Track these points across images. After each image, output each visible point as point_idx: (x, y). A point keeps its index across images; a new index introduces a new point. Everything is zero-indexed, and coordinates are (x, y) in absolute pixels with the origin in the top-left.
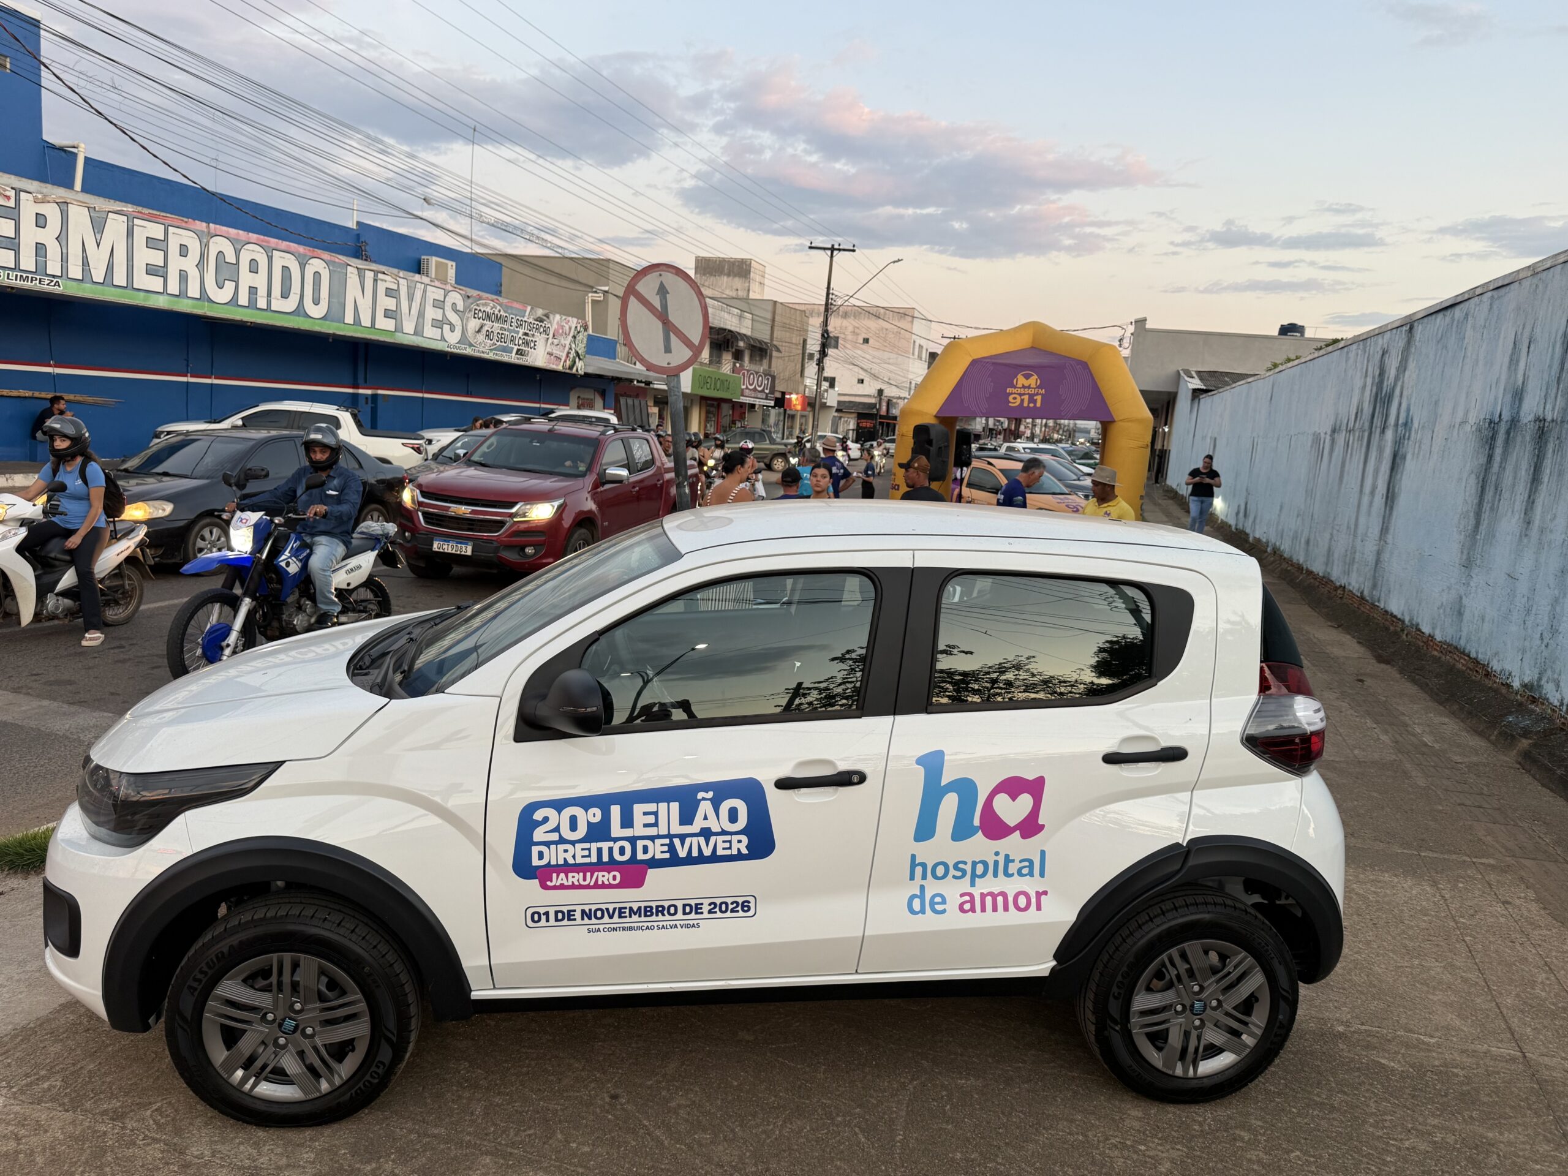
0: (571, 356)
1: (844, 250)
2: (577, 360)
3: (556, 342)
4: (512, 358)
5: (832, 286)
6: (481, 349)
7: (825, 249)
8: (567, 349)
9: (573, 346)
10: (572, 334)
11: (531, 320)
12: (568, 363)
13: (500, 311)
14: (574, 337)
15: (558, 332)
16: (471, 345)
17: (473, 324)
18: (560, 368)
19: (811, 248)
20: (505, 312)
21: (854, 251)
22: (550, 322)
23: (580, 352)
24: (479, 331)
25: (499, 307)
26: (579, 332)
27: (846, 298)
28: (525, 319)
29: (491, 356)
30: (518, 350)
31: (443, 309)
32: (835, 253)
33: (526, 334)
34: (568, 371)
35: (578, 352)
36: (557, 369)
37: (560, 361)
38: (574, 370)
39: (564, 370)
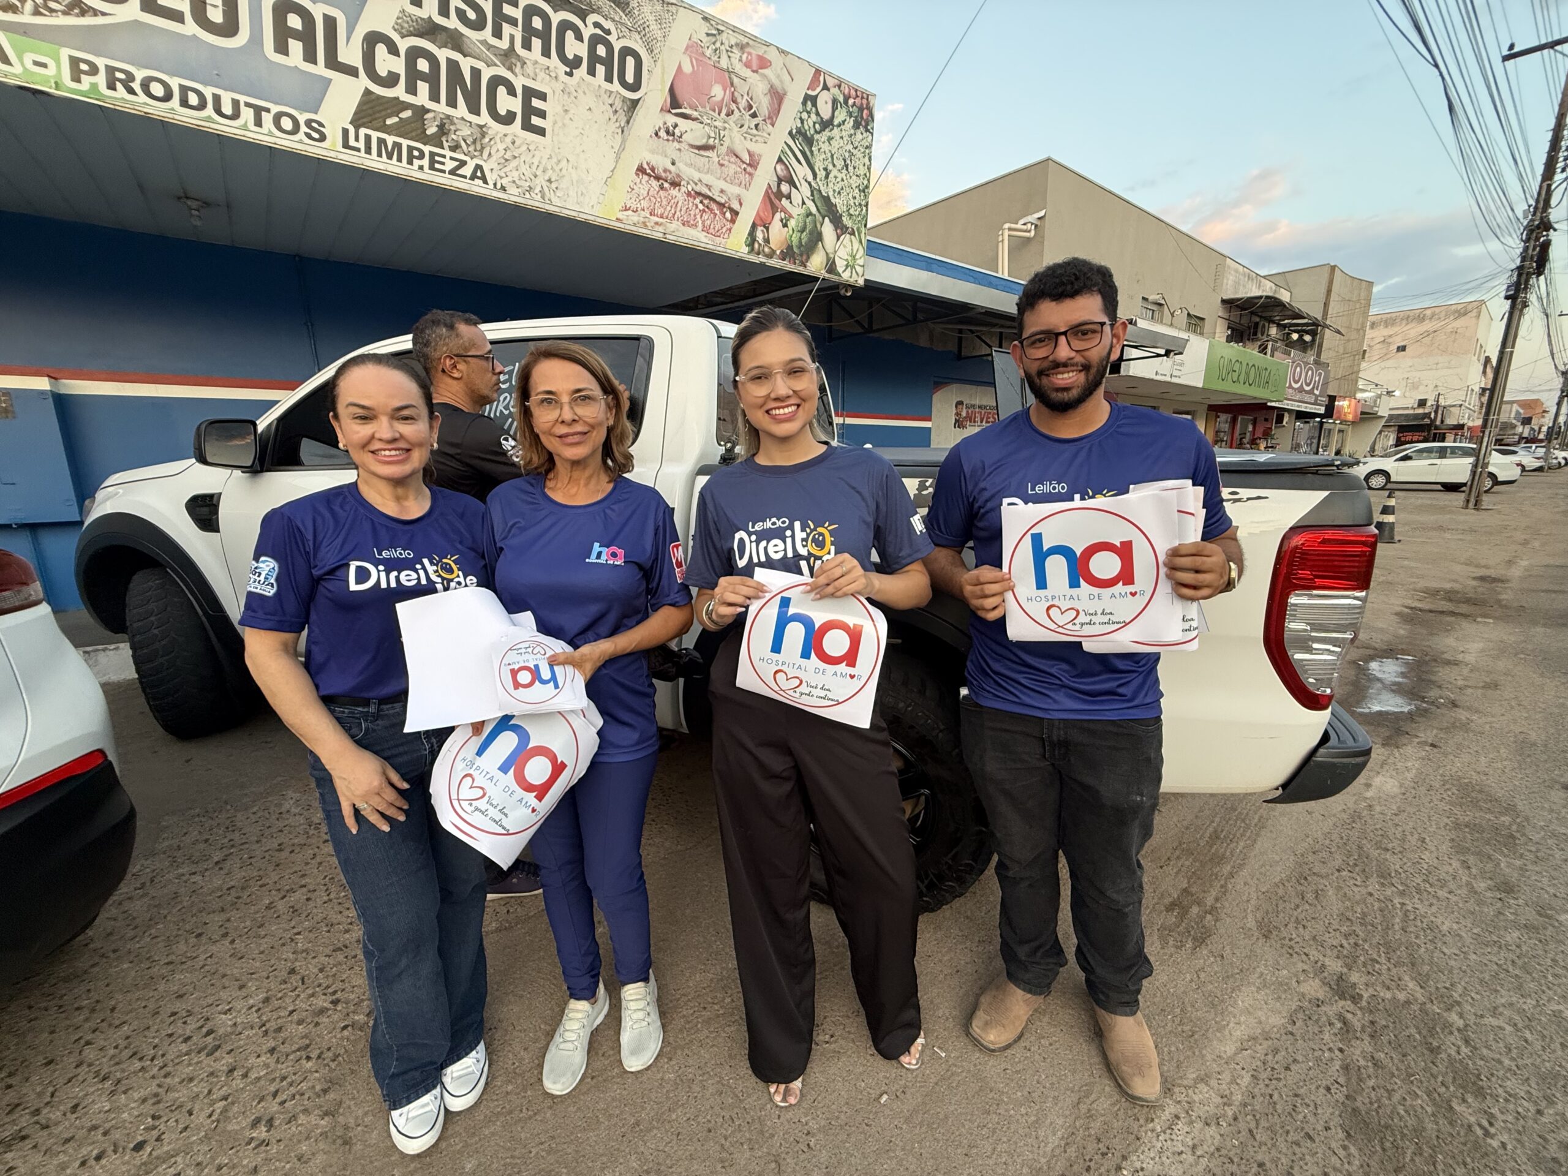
0: (796, 210)
2: (828, 230)
3: (692, 132)
8: (765, 176)
9: (801, 172)
10: (789, 118)
12: (778, 234)
14: (800, 135)
18: (735, 245)
22: (641, 30)
23: (839, 203)
26: (826, 124)
29: (41, 72)
33: (430, 30)
34: (778, 263)
35: (826, 199)
36: (719, 250)
37: (733, 221)
38: (816, 265)
39: (762, 259)
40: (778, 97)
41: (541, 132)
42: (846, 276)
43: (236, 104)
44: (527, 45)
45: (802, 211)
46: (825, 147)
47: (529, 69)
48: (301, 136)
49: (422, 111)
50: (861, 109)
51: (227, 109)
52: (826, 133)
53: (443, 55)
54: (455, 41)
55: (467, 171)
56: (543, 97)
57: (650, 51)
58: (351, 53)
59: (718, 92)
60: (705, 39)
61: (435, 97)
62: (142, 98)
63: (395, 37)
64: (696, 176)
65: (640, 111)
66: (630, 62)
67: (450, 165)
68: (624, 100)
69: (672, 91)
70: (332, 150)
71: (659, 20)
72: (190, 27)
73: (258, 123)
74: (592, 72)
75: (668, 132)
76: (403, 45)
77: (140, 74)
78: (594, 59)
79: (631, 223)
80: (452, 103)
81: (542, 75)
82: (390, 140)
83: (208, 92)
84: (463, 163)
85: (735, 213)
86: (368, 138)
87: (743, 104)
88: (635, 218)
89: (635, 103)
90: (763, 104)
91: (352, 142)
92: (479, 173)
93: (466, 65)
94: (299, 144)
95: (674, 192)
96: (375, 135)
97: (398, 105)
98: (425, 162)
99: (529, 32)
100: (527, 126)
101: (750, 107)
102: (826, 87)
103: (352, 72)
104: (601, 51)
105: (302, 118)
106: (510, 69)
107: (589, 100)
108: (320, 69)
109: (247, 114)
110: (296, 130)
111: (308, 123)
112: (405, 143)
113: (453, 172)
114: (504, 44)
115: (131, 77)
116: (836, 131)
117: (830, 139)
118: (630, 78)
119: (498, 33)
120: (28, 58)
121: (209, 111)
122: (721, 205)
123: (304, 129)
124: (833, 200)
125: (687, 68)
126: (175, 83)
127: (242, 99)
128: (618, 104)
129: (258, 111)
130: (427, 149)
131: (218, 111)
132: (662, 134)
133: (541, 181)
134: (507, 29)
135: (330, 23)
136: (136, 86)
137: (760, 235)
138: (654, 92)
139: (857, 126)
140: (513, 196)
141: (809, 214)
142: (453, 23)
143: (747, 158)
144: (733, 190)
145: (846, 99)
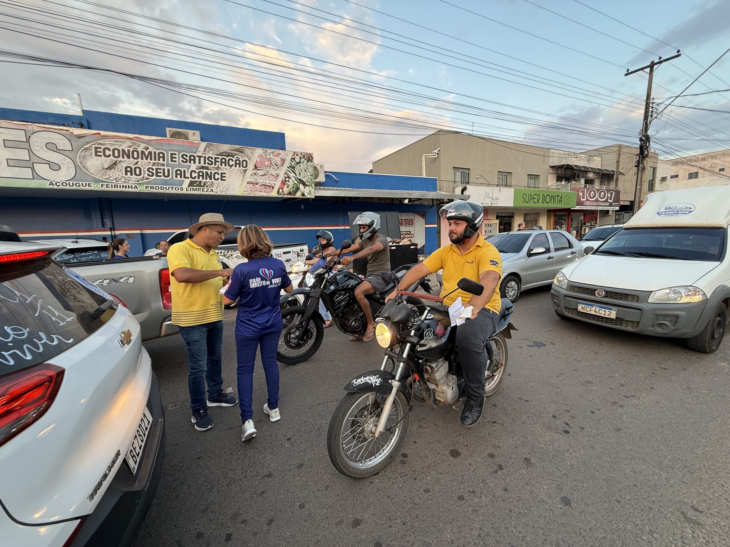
0: (291, 184)
1: (666, 60)
2: (301, 186)
3: (261, 173)
6: (120, 183)
8: (281, 178)
9: (292, 175)
10: (287, 163)
12: (286, 190)
13: (147, 149)
14: (292, 167)
15: (263, 164)
16: (97, 181)
18: (274, 194)
19: (627, 75)
21: (679, 56)
22: (247, 156)
23: (304, 180)
25: (143, 145)
29: (142, 189)
32: (655, 67)
33: (202, 167)
34: (288, 196)
35: (300, 180)
36: (270, 196)
37: (273, 189)
38: (298, 195)
39: (282, 196)
40: (283, 161)
41: (225, 180)
42: (308, 196)
43: (169, 187)
44: (221, 165)
45: (293, 183)
46: (299, 168)
47: (222, 169)
48: (179, 190)
49: (201, 181)
50: (309, 157)
51: (167, 189)
52: (299, 165)
53: (204, 171)
54: (207, 168)
55: (209, 190)
56: (225, 174)
57: (249, 159)
58: (188, 175)
59: (267, 163)
60: (263, 153)
61: (203, 179)
62: (155, 190)
63: (196, 170)
64: (262, 181)
65: (247, 172)
66: (245, 162)
67: (206, 190)
68: (243, 170)
69: (255, 166)
70: (184, 192)
71: (251, 153)
72: (163, 177)
73: (172, 190)
74: (236, 166)
75: (254, 174)
76: (197, 171)
77: (155, 186)
78: (236, 164)
79: (246, 194)
80: (206, 179)
81: (225, 170)
82: (195, 188)
83: (165, 187)
84: (208, 189)
85: (273, 187)
86: (191, 188)
87: (273, 164)
88: (247, 193)
89: (246, 170)
90: (280, 163)
91: (188, 190)
92: (212, 190)
93: (209, 172)
94: (179, 192)
95: (257, 186)
96: (192, 188)
97: (196, 181)
98: (201, 190)
99: (222, 162)
100: (222, 180)
101: (276, 164)
102: (297, 155)
103: (188, 178)
104: (238, 162)
105: (179, 187)
106: (218, 170)
107: (236, 172)
108: (183, 179)
109: (171, 189)
110: (178, 189)
111: (180, 188)
112: (197, 188)
113: (207, 191)
114: (217, 166)
115: (153, 187)
116: (301, 164)
117: (300, 166)
118: (245, 165)
119: (215, 164)
120: (140, 187)
121: (165, 189)
122: (269, 186)
123: (180, 189)
124: (302, 179)
125: (259, 160)
126: (160, 186)
127: (170, 186)
128: (242, 171)
129: (172, 188)
130: (201, 188)
131: (166, 189)
132: (253, 174)
133: (225, 189)
134: (217, 163)
135: (184, 171)
136: (154, 188)
137: (281, 191)
138: (251, 166)
139: (308, 161)
140: (219, 193)
141: (295, 184)
142: (207, 165)
143: (276, 175)
144: (272, 182)
145: (304, 156)
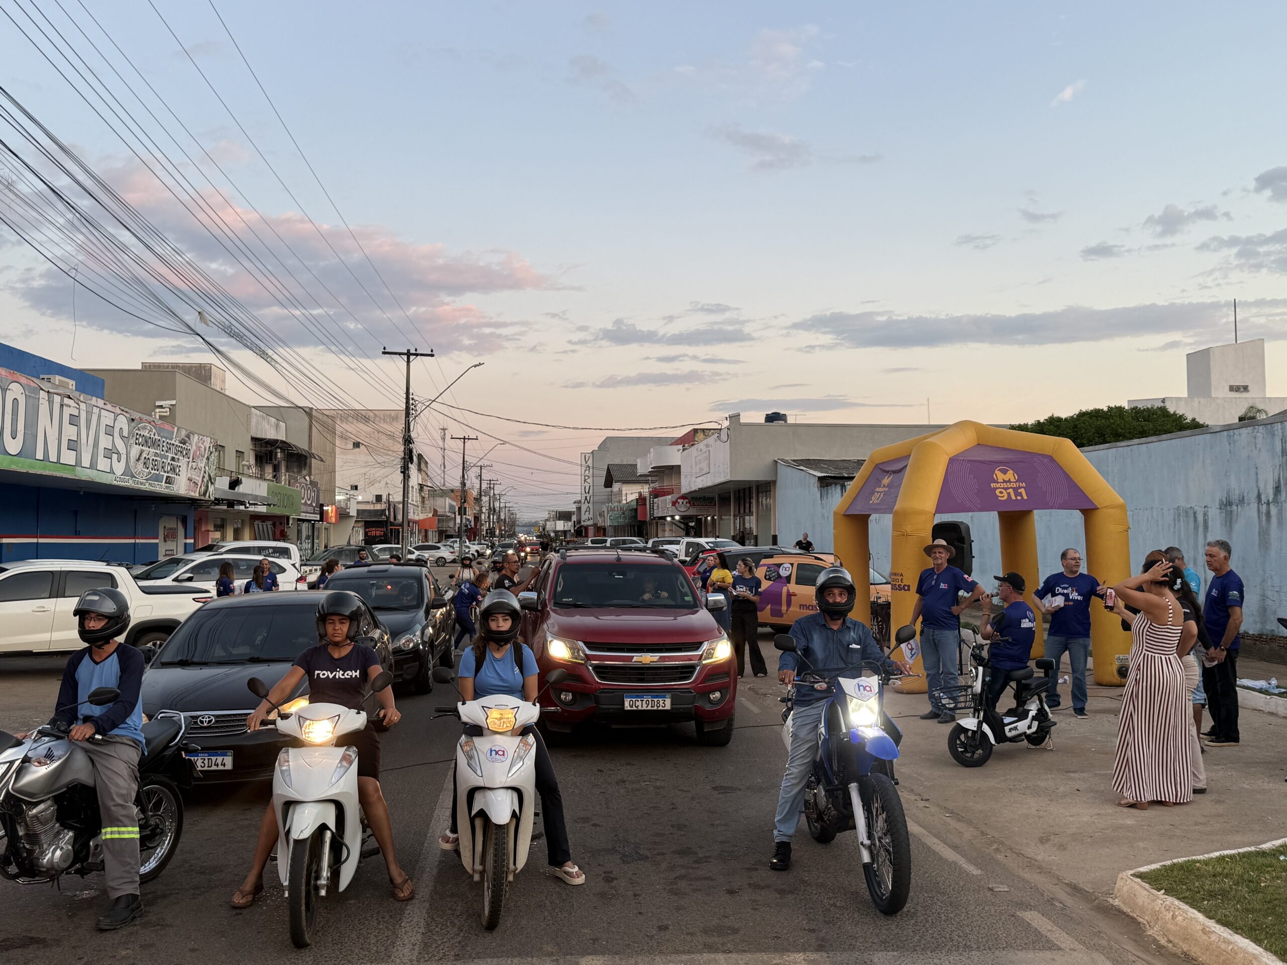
0: (205, 480)
1: (422, 355)
2: (210, 484)
3: (194, 465)
4: (161, 488)
5: (411, 391)
7: (400, 354)
8: (202, 473)
9: (207, 468)
10: (206, 455)
11: (177, 443)
12: (203, 489)
13: (154, 435)
14: (208, 459)
15: (196, 454)
16: (133, 476)
17: (135, 450)
18: (196, 495)
19: (384, 353)
20: (159, 435)
21: (432, 355)
22: (191, 444)
23: (212, 475)
24: (138, 460)
25: (154, 430)
26: (211, 453)
27: (427, 404)
28: (173, 442)
29: (147, 487)
30: (167, 477)
31: (113, 436)
32: (412, 358)
33: (173, 459)
34: (202, 498)
38: (208, 496)
42: (211, 498)
141: (207, 482)
